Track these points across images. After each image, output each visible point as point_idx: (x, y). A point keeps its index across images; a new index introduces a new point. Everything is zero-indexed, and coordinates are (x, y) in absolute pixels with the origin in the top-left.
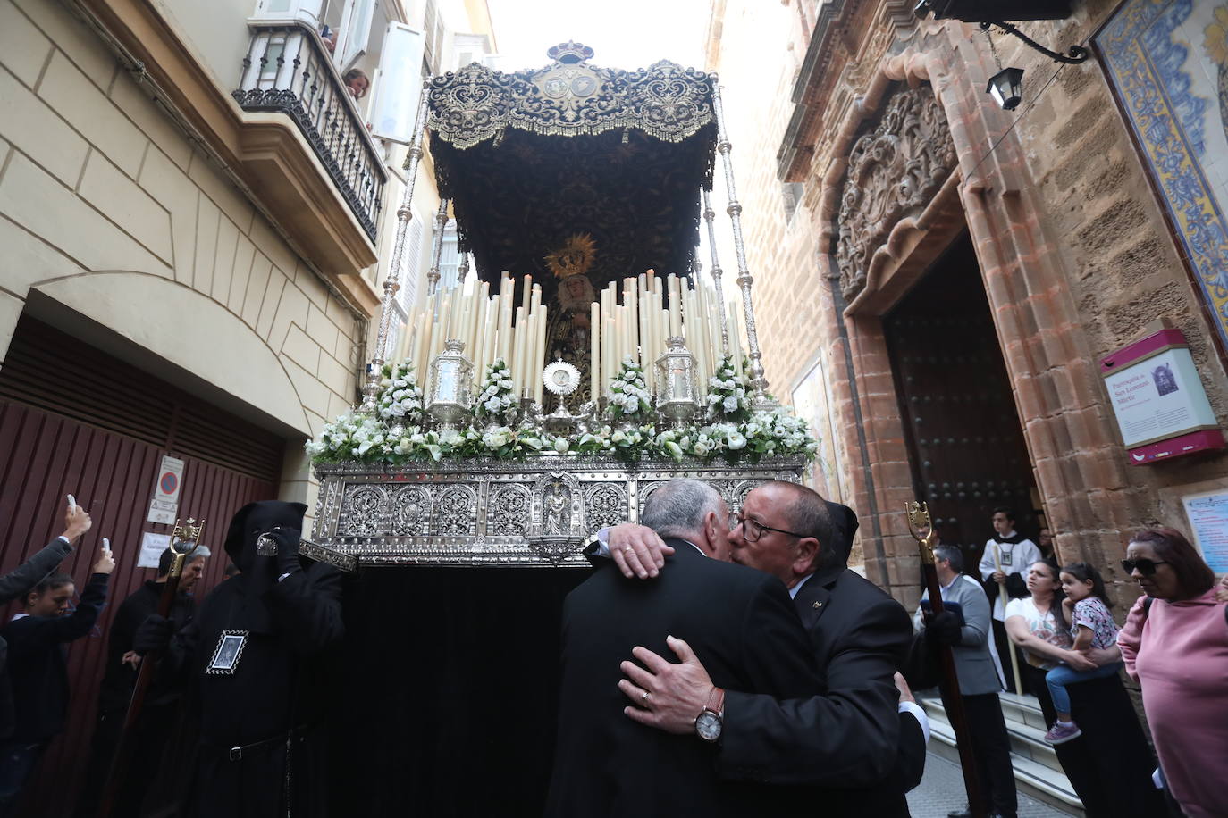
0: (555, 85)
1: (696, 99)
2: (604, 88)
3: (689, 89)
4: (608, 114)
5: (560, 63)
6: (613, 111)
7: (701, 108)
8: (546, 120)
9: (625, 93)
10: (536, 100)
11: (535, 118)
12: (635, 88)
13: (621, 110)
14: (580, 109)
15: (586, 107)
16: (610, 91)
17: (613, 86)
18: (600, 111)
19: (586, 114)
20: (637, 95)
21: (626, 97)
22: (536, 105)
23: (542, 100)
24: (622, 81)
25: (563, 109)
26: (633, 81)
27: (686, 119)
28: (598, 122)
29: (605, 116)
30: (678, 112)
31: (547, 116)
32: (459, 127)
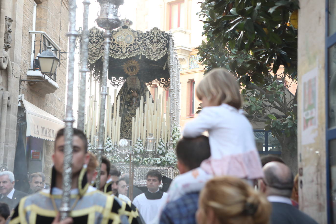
0: (120, 39)
1: (163, 46)
2: (135, 40)
3: (162, 42)
4: (135, 50)
5: (122, 29)
6: (137, 49)
7: (164, 49)
8: (117, 52)
9: (141, 42)
10: (114, 44)
11: (113, 51)
12: (145, 40)
13: (139, 49)
14: (127, 48)
15: (129, 48)
16: (137, 41)
17: (138, 39)
18: (133, 49)
19: (129, 50)
20: (145, 43)
21: (142, 44)
22: (114, 46)
23: (116, 44)
24: (141, 38)
25: (122, 48)
26: (145, 37)
27: (159, 53)
28: (132, 53)
29: (135, 51)
30: (157, 51)
31: (117, 51)
32: (91, 55)
